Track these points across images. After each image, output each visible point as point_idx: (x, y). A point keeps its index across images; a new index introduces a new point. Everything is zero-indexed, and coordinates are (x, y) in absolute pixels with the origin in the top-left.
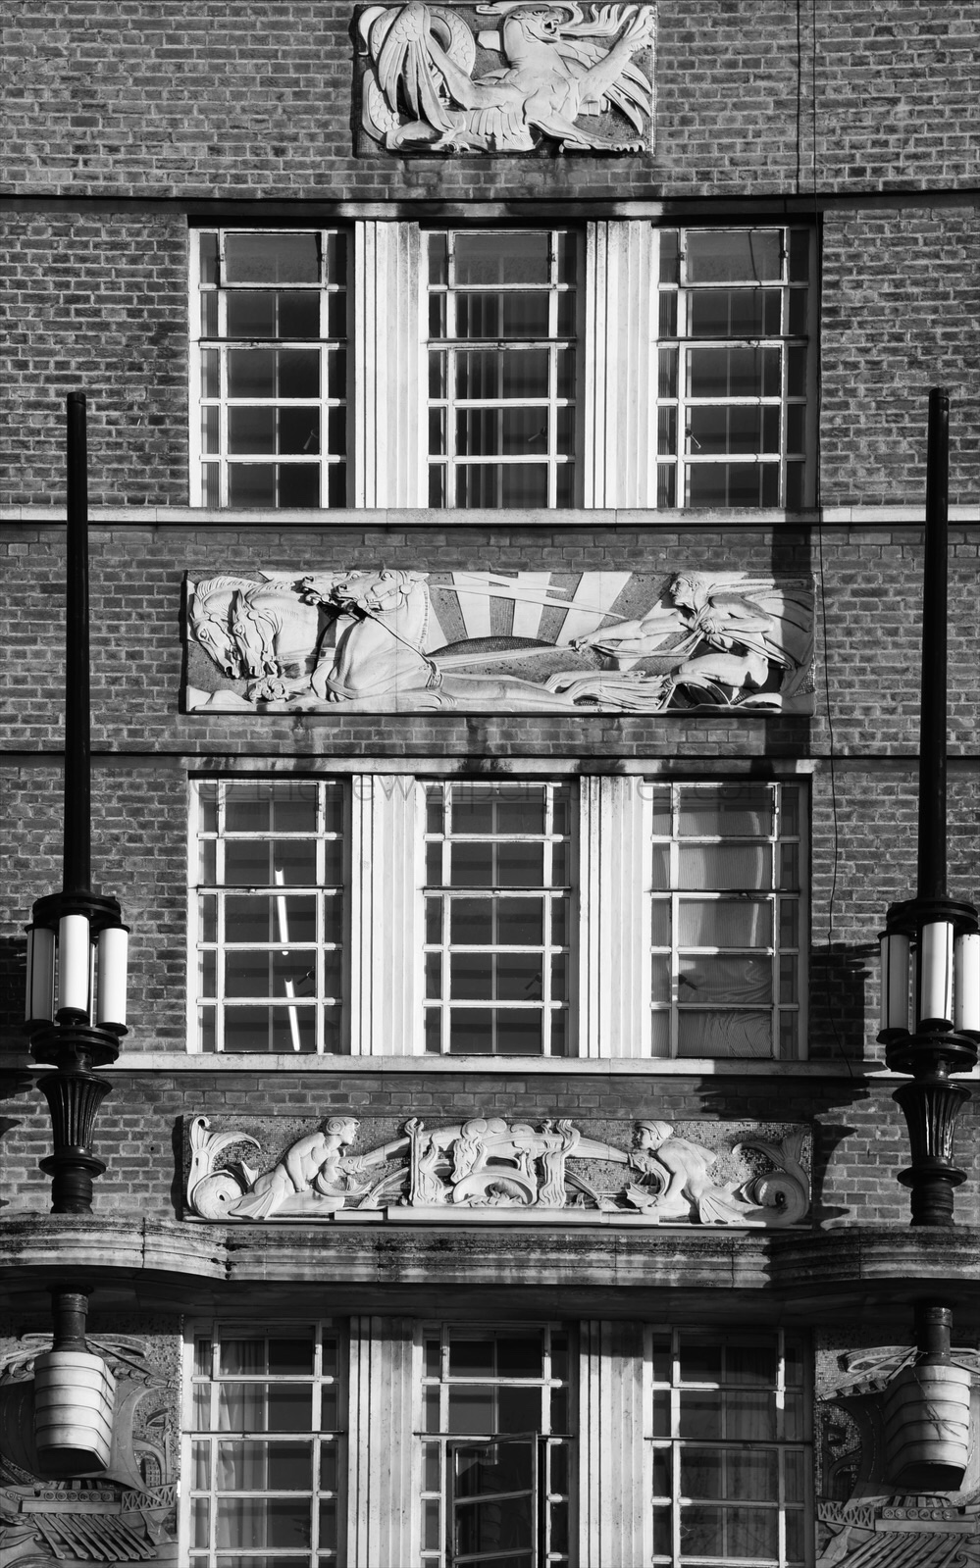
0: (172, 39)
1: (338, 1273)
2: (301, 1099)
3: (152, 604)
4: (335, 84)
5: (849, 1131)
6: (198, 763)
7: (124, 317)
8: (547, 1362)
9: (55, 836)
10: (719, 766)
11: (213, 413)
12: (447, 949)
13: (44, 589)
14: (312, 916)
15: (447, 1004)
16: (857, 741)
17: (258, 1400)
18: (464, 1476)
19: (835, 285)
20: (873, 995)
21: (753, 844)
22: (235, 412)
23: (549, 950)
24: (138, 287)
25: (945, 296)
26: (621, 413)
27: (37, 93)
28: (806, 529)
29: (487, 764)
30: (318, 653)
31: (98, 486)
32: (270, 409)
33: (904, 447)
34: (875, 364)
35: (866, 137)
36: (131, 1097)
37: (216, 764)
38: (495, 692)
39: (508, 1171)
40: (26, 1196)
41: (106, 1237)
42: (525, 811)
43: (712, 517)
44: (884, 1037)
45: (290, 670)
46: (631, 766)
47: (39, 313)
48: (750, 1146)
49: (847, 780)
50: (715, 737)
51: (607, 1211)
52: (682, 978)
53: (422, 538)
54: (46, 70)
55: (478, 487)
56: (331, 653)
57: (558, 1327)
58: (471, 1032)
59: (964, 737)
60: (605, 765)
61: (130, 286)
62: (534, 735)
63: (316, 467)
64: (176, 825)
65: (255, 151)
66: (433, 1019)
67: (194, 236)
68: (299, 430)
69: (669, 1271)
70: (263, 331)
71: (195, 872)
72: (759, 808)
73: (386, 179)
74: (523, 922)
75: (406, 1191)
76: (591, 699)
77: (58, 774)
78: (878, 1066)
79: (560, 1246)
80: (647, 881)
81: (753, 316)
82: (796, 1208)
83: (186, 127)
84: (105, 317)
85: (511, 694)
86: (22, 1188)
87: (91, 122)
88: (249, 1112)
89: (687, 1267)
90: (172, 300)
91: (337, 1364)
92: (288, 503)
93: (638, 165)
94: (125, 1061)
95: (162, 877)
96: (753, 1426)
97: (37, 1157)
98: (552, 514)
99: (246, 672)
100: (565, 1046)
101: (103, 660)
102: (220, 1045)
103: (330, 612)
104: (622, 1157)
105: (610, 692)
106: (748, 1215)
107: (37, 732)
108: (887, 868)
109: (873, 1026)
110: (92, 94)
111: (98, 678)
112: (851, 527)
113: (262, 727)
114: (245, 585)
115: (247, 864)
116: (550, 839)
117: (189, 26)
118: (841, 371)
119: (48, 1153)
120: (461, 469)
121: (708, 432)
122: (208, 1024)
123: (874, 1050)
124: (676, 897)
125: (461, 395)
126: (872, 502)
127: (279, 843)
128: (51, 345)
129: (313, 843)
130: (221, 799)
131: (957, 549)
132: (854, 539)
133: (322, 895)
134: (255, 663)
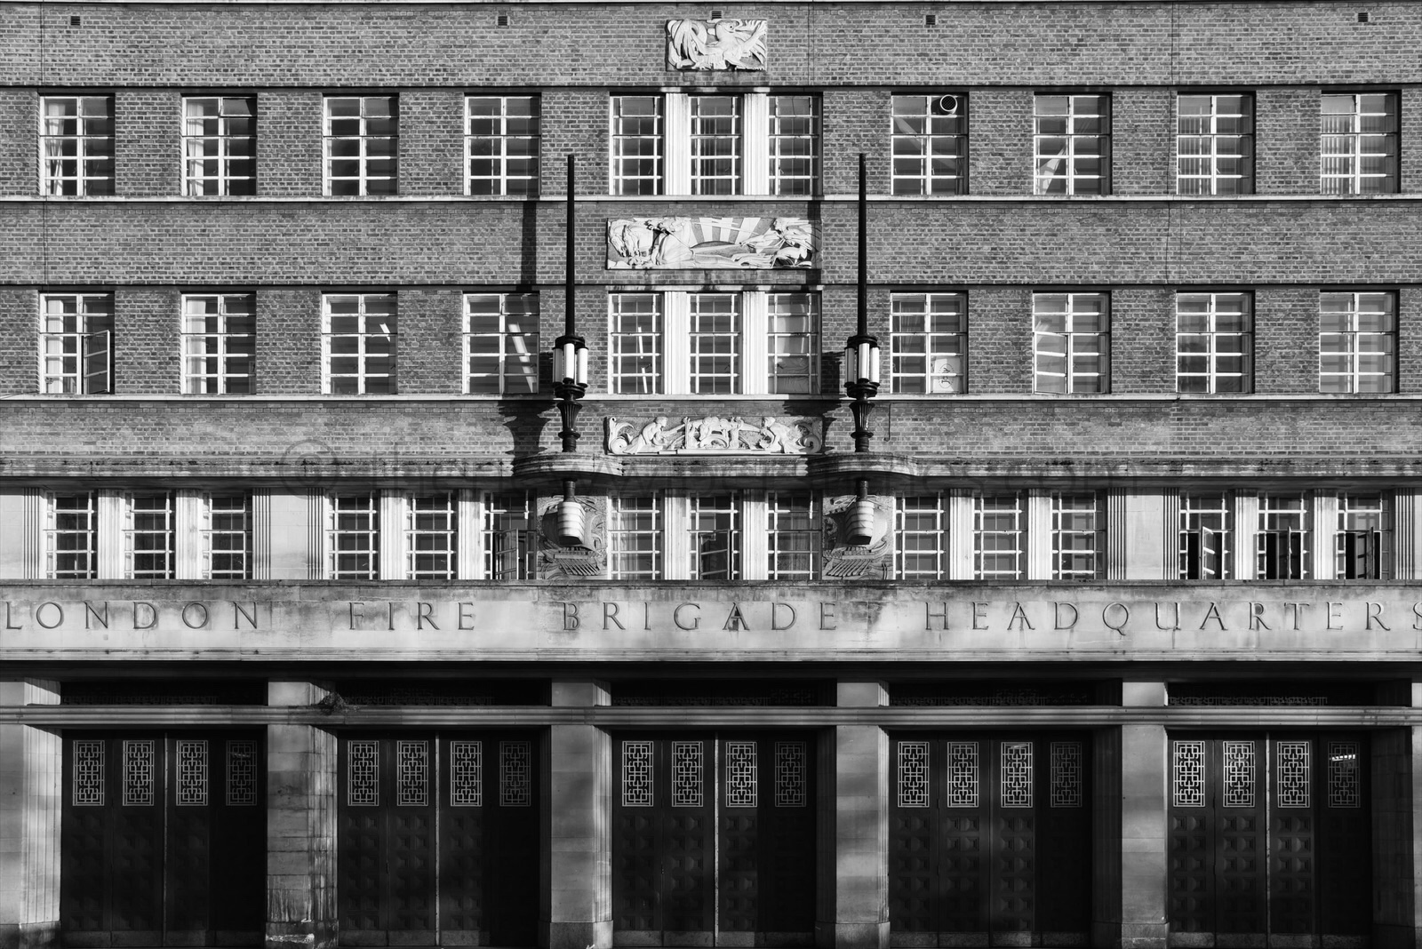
0: (605, 32)
1: (661, 473)
2: (647, 410)
3: (596, 230)
4: (660, 46)
5: (835, 419)
6: (612, 288)
7: (587, 128)
8: (732, 504)
9: (563, 315)
10: (791, 288)
11: (617, 161)
12: (698, 355)
13: (559, 225)
14: (651, 344)
15: (698, 375)
16: (837, 279)
17: (634, 519)
18: (704, 545)
19: (827, 117)
20: (843, 370)
21: (802, 316)
22: (625, 161)
23: (733, 355)
24: (592, 117)
25: (864, 122)
26: (756, 161)
27: (560, 51)
28: (819, 202)
29: (711, 287)
30: (653, 247)
31: (578, 188)
32: (637, 160)
33: (851, 174)
34: (841, 145)
35: (837, 67)
36: (589, 410)
37: (618, 288)
38: (714, 261)
39: (719, 435)
40: (554, 446)
41: (581, 460)
42: (724, 305)
43: (788, 198)
44: (846, 385)
45: (643, 254)
46: (760, 288)
47: (559, 127)
48: (801, 425)
49: (834, 293)
50: (789, 277)
51: (753, 450)
52: (778, 365)
53: (689, 205)
54: (563, 43)
55: (708, 187)
56: (657, 247)
57: (736, 491)
58: (706, 385)
59: (872, 277)
60: (751, 287)
61: (590, 117)
62: (727, 277)
63: (652, 180)
64: (604, 311)
65: (633, 70)
66: (693, 380)
67: (612, 98)
68: (646, 167)
69: (774, 471)
70: (635, 132)
71: (610, 328)
72: (804, 303)
73: (677, 79)
74: (723, 345)
75: (684, 444)
76: (747, 264)
77: (564, 292)
78: (844, 396)
79: (737, 463)
80: (766, 330)
81: (799, 128)
82: (817, 447)
83: (609, 62)
84: (581, 128)
85: (719, 262)
86: (552, 443)
87: (577, 60)
88: (630, 415)
89: (780, 469)
90: (604, 122)
91: (661, 506)
92: (643, 193)
93: (761, 74)
94: (587, 397)
95: (599, 330)
96: (802, 525)
97: (557, 432)
98: (733, 197)
99: (628, 255)
100: (738, 390)
101: (579, 251)
102: (619, 391)
103: (657, 232)
104: (758, 430)
105: (755, 261)
106: (801, 450)
107: (556, 277)
108: (847, 324)
109: (843, 381)
110: (578, 51)
111: (577, 258)
112: (834, 202)
113: (634, 274)
114: (628, 223)
115: (628, 324)
116: (733, 315)
117: (611, 27)
118: (830, 147)
119: (561, 431)
120: (702, 181)
121: (787, 168)
122: (615, 384)
123: (843, 390)
124: (776, 335)
125: (702, 154)
126: (841, 193)
127: (640, 317)
128: (563, 138)
129: (651, 317)
130: (620, 301)
131: (869, 210)
132: (835, 206)
133: (654, 336)
134: (631, 251)
